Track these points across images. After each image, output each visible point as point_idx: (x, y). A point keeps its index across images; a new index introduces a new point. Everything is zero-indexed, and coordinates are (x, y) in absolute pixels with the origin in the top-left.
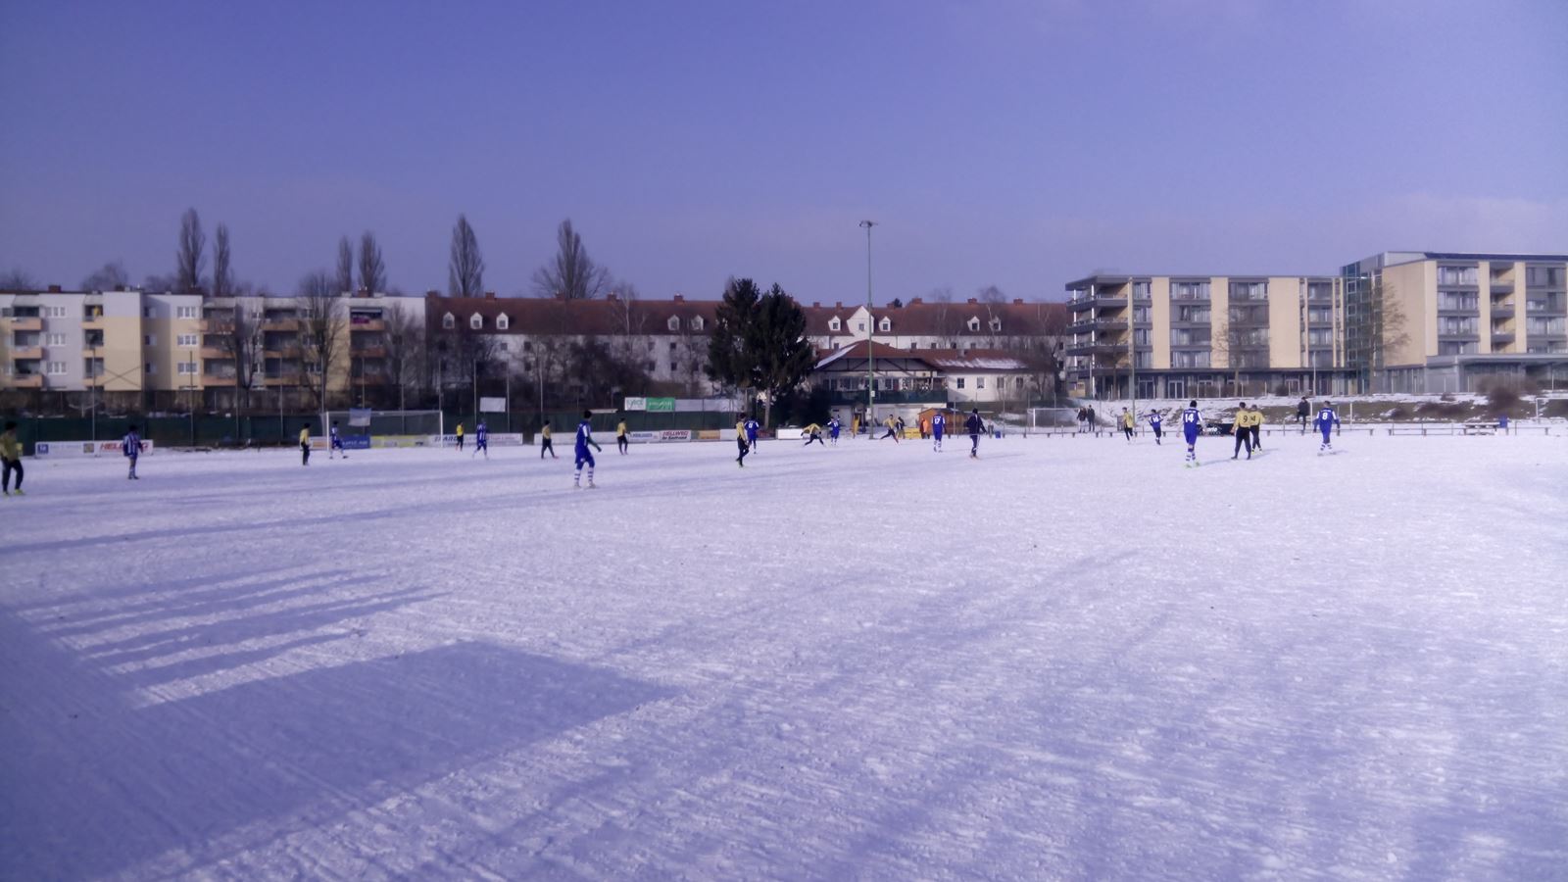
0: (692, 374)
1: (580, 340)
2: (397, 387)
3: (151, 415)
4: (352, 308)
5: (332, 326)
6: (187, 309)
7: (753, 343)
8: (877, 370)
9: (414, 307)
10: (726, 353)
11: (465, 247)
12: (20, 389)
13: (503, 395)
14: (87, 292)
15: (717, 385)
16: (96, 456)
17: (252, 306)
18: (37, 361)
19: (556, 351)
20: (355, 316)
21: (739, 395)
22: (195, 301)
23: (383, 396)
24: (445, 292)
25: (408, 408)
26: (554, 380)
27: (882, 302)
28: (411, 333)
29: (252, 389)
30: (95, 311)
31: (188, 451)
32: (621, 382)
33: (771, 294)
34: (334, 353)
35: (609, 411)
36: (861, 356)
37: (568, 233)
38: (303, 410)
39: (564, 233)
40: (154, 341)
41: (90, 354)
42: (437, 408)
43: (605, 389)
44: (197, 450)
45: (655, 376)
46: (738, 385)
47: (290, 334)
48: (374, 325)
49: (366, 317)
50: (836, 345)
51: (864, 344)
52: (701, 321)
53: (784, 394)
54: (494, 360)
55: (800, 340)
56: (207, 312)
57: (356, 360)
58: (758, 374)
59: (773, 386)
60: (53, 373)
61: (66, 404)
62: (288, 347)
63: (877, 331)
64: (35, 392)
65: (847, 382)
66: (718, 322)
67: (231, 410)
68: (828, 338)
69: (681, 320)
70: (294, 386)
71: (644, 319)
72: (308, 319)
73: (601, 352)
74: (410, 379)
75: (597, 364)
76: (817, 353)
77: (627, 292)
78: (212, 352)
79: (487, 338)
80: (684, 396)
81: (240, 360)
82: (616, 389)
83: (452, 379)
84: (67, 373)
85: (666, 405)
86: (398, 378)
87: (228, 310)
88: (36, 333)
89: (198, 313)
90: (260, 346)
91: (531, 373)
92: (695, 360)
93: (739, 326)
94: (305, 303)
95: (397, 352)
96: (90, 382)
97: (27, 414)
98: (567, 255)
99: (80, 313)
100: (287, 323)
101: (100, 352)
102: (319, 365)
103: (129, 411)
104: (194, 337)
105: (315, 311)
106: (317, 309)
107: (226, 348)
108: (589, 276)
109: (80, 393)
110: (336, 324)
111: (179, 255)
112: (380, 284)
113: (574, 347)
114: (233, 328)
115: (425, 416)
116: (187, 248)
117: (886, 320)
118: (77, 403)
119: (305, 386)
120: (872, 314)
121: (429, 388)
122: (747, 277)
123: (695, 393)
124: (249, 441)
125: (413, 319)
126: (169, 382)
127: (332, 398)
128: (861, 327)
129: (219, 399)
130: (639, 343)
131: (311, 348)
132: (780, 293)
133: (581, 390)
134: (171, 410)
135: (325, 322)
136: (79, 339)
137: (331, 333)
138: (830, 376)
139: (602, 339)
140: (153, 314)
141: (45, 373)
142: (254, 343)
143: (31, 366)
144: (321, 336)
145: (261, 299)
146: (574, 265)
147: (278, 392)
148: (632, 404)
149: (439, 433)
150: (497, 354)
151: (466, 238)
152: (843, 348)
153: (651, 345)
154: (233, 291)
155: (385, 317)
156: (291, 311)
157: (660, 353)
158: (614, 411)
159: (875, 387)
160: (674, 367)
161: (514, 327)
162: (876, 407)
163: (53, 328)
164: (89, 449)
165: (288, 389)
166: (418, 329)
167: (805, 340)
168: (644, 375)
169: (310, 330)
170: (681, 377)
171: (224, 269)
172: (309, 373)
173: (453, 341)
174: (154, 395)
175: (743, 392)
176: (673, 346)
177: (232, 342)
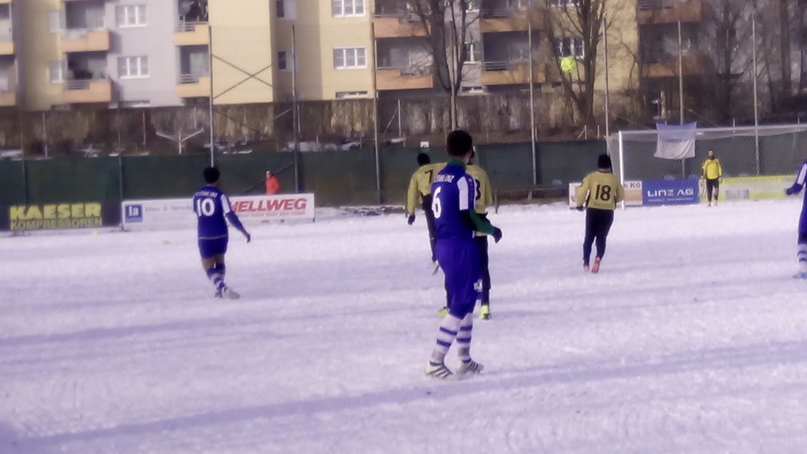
12: (78, 107)
18: (101, 55)
57: (650, 30)
60: (128, 76)
61: (151, 130)
64: (100, 110)
81: (439, 37)
84: (149, 80)
88: (98, 4)
90: (473, 10)
96: (187, 91)
101: (202, 33)
102: (581, 41)
109: (172, 110)
118: (169, 129)
126: (319, 87)
136: (169, 10)
141: (114, 77)
142: (464, 5)
143: (92, 65)
174: (293, 110)
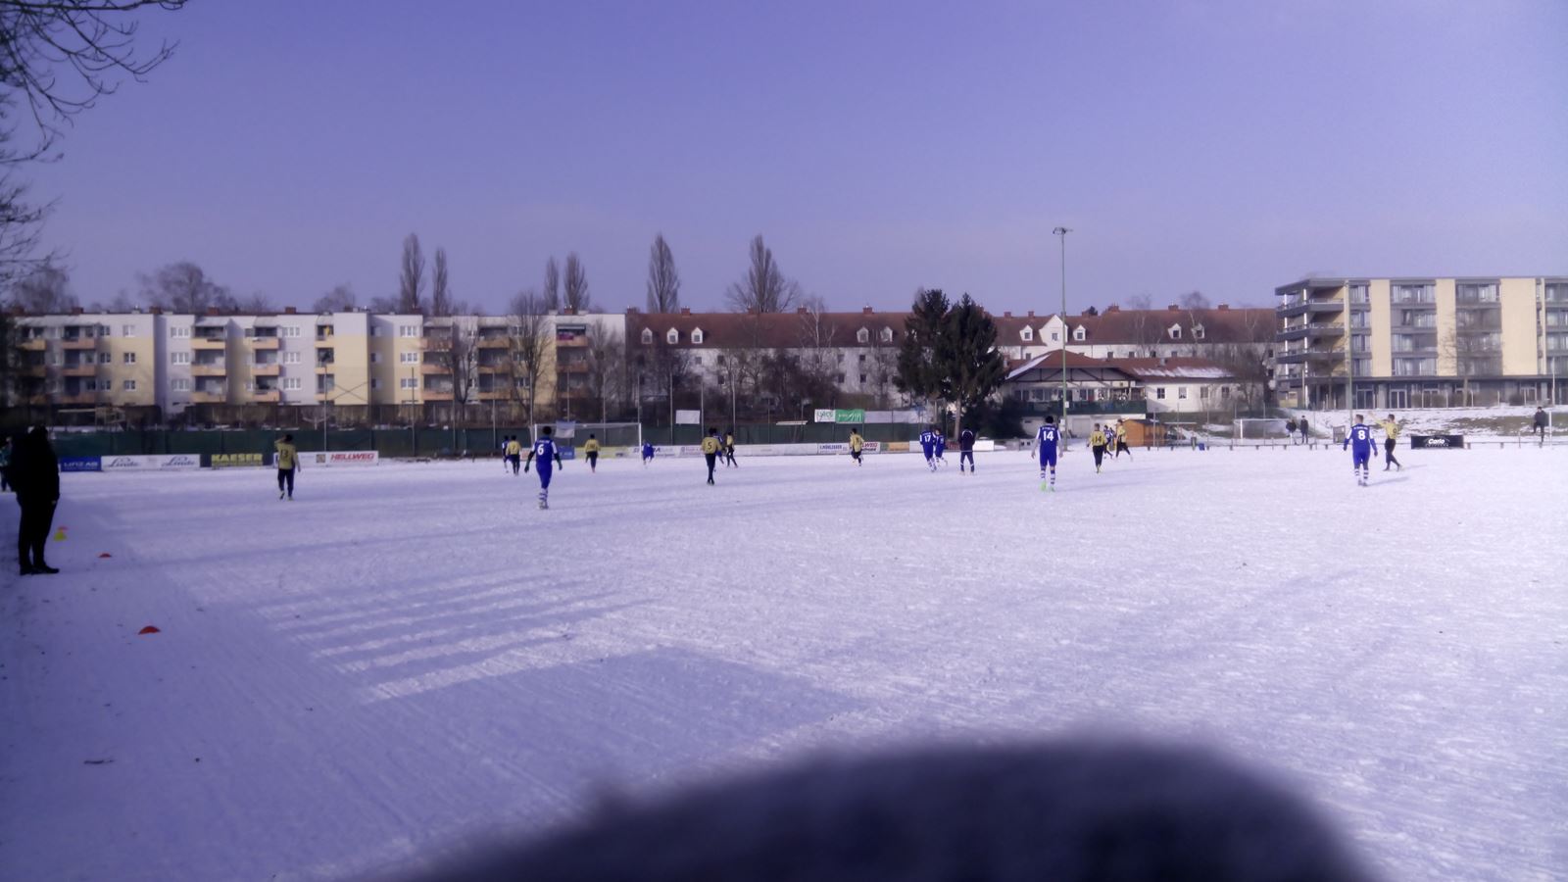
0: (881, 385)
1: (771, 353)
2: (599, 400)
3: (376, 427)
4: (558, 325)
5: (540, 342)
6: (409, 328)
7: (943, 354)
8: (1071, 380)
9: (615, 324)
10: (915, 365)
11: (662, 264)
12: (260, 403)
13: (697, 408)
14: (319, 313)
15: (906, 397)
16: (327, 466)
17: (468, 324)
18: (275, 377)
19: (748, 364)
20: (561, 333)
21: (929, 406)
22: (416, 320)
23: (586, 409)
24: (644, 309)
25: (608, 421)
26: (747, 393)
27: (1076, 310)
28: (612, 348)
29: (467, 403)
30: (327, 331)
31: (409, 461)
32: (811, 394)
33: (961, 305)
34: (541, 368)
35: (799, 423)
36: (1054, 366)
37: (760, 248)
38: (513, 423)
39: (755, 248)
40: (379, 358)
41: (321, 371)
42: (636, 421)
43: (795, 401)
44: (418, 461)
45: (844, 388)
46: (928, 397)
47: (502, 351)
48: (578, 341)
49: (571, 334)
50: (1028, 355)
51: (1058, 354)
52: (889, 332)
53: (974, 406)
54: (689, 373)
55: (990, 350)
56: (426, 331)
57: (562, 375)
58: (948, 385)
59: (963, 398)
60: (289, 389)
61: (300, 417)
62: (500, 363)
63: (1071, 341)
64: (273, 406)
65: (1039, 393)
66: (907, 334)
67: (448, 422)
68: (1019, 348)
69: (870, 332)
70: (506, 400)
71: (833, 331)
72: (517, 336)
73: (791, 365)
74: (610, 393)
75: (787, 377)
76: (1008, 364)
77: (817, 305)
78: (432, 369)
79: (683, 352)
80: (873, 408)
81: (456, 375)
82: (806, 402)
83: (650, 392)
84: (301, 391)
85: (855, 416)
86: (600, 392)
87: (446, 329)
88: (274, 351)
89: (419, 332)
90: (474, 362)
91: (724, 387)
92: (884, 371)
93: (929, 337)
94: (515, 321)
95: (599, 367)
96: (322, 397)
97: (266, 427)
98: (759, 270)
99: (313, 332)
100: (499, 341)
101: (331, 368)
102: (528, 379)
103: (357, 424)
104: (415, 354)
105: (524, 329)
106: (527, 327)
107: (444, 365)
108: (780, 290)
109: (312, 407)
110: (543, 341)
111: (401, 278)
112: (583, 302)
113: (765, 359)
114: (450, 346)
115: (624, 428)
116: (408, 271)
117: (1081, 329)
118: (311, 416)
119: (515, 400)
120: (1066, 323)
121: (629, 402)
122: (936, 288)
123: (884, 404)
124: (465, 452)
125: (614, 335)
126: (393, 397)
127: (540, 411)
128: (1054, 336)
129: (438, 412)
130: (828, 355)
131: (520, 364)
132: (970, 303)
133: (772, 403)
134: (395, 423)
135: (533, 340)
136: (313, 356)
137: (539, 349)
138: (1022, 387)
139: (792, 352)
140: (378, 332)
141: (282, 388)
142: (470, 360)
143: (269, 383)
144: (530, 352)
145: (476, 318)
146: (765, 280)
147: (491, 406)
148: (822, 416)
149: (638, 445)
150: (692, 368)
151: (663, 256)
152: (1035, 359)
153: (840, 358)
154: (450, 311)
155: (589, 333)
156: (503, 329)
157: (849, 365)
158: (804, 423)
159: (1070, 398)
160: (863, 379)
161: (709, 341)
162: (1071, 418)
163: (290, 346)
164: (321, 460)
165: (501, 402)
166: (619, 345)
167: (996, 351)
168: (834, 387)
169: (520, 347)
170: (870, 389)
171: (442, 289)
172: (518, 388)
173: (651, 355)
174: (379, 408)
175: (933, 404)
176: (862, 358)
177: (449, 358)
